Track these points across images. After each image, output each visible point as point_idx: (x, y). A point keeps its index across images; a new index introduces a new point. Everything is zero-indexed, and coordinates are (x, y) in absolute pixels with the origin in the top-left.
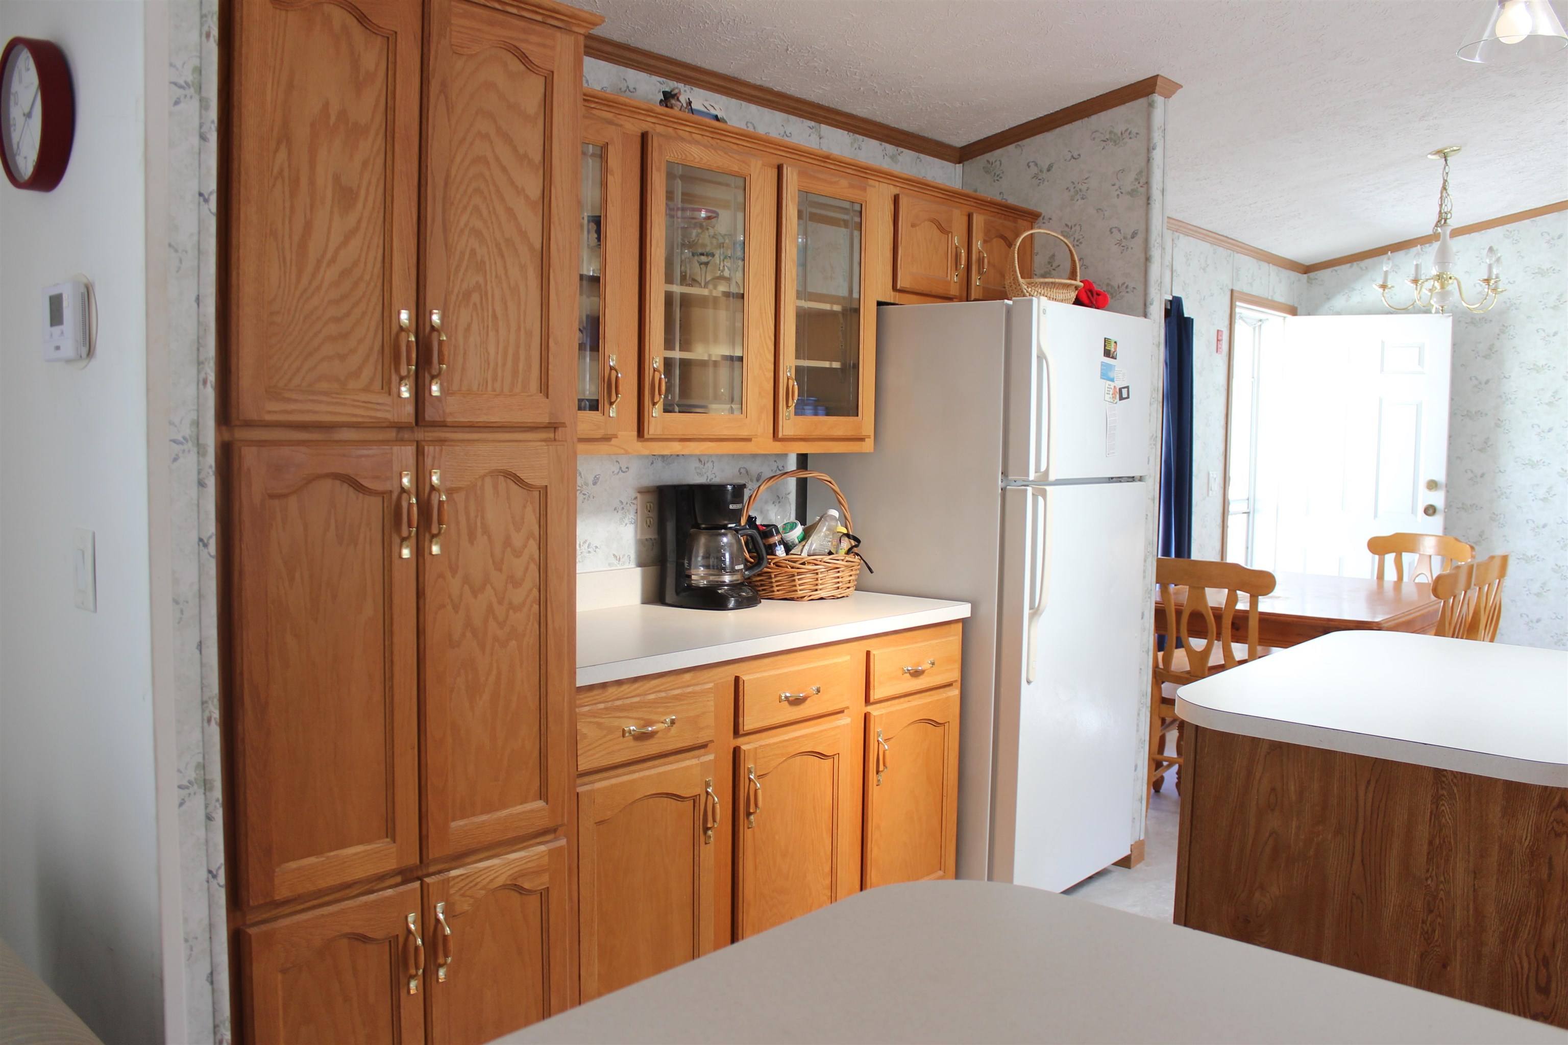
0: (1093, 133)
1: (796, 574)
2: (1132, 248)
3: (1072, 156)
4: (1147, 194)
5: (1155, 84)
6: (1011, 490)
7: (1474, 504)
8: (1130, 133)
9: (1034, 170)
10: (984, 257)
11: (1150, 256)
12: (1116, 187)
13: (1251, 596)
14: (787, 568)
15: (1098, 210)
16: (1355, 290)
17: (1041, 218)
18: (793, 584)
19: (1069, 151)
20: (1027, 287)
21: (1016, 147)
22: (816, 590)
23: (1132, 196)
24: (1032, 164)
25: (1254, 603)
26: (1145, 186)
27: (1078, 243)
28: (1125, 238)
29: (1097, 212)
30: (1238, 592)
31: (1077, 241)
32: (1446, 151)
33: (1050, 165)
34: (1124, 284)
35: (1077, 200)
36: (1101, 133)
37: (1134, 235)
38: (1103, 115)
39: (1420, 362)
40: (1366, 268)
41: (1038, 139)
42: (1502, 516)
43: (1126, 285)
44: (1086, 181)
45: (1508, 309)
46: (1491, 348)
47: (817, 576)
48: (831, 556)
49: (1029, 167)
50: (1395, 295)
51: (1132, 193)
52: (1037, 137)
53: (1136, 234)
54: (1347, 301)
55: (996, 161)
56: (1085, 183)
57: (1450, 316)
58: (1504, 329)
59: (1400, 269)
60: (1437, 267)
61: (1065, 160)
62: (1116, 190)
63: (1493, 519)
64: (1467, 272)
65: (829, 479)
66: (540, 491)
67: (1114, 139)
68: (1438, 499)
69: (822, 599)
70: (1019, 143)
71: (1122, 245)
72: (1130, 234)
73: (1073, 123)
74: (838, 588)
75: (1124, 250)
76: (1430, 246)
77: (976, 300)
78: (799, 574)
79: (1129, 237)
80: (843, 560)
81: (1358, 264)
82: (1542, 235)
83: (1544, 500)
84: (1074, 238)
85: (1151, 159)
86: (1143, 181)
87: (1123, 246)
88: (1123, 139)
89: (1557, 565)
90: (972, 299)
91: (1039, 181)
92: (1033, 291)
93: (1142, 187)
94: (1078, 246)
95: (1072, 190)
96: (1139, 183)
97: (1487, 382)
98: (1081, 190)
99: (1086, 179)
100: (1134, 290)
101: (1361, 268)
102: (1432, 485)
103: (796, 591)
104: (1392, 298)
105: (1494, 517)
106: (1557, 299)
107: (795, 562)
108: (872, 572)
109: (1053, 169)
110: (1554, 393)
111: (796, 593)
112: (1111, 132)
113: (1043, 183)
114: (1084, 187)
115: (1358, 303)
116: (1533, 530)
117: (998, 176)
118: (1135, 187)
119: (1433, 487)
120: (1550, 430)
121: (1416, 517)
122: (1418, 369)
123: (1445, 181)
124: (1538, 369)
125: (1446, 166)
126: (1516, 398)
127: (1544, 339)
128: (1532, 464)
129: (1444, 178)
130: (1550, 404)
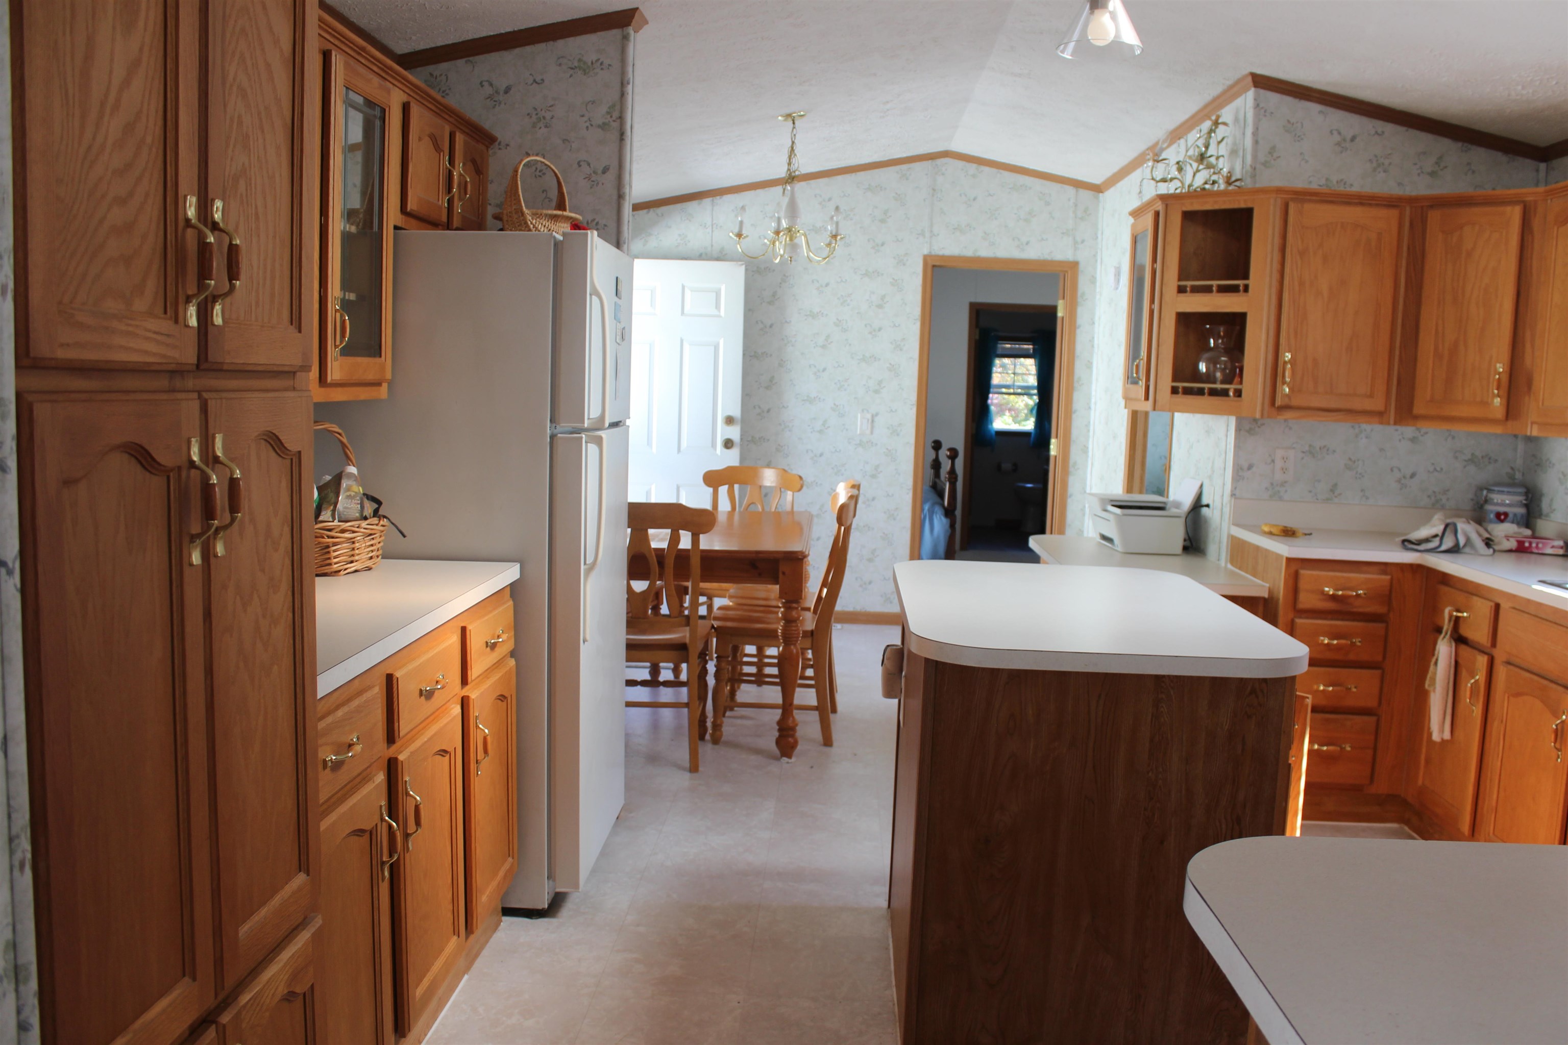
0: (559, 58)
1: (331, 545)
2: (603, 184)
3: (535, 81)
4: (621, 129)
5: (633, 17)
6: (561, 438)
7: (762, 437)
8: (602, 64)
9: (488, 90)
10: (466, 182)
11: (624, 193)
12: (585, 119)
13: (693, 535)
14: (323, 538)
15: (565, 141)
16: (652, 235)
17: (497, 143)
18: (327, 556)
19: (531, 74)
20: (533, 219)
21: (466, 62)
22: (352, 562)
23: (603, 129)
24: (485, 84)
25: (695, 541)
26: (619, 121)
27: (540, 174)
28: (595, 172)
29: (563, 142)
30: (681, 532)
31: (540, 171)
32: (794, 115)
33: (507, 87)
34: (594, 220)
35: (540, 128)
36: (569, 60)
37: (605, 170)
38: (571, 40)
39: (718, 306)
40: (663, 215)
41: (494, 57)
42: (786, 447)
43: (596, 221)
44: (550, 109)
46: (774, 294)
47: (353, 546)
48: (367, 522)
49: (482, 86)
50: (689, 242)
51: (604, 127)
52: (493, 54)
53: (608, 169)
54: (644, 245)
55: (441, 75)
56: (549, 110)
57: (743, 264)
58: (783, 278)
59: (693, 218)
60: (786, 220)
61: (526, 84)
62: (586, 122)
63: (778, 450)
64: (752, 225)
65: (340, 431)
66: (292, 460)
67: (584, 68)
68: (734, 433)
69: (356, 571)
70: (471, 59)
71: (592, 179)
72: (601, 169)
73: (536, 45)
74: (371, 558)
75: (593, 185)
76: (720, 198)
77: (457, 229)
78: (335, 544)
79: (600, 172)
80: (377, 525)
82: (816, 196)
83: (820, 432)
84: (537, 169)
85: (626, 94)
86: (616, 114)
87: (593, 181)
88: (594, 69)
90: (455, 227)
91: (495, 103)
92: (538, 223)
93: (614, 121)
94: (540, 176)
95: (534, 117)
96: (611, 117)
97: (771, 326)
98: (544, 118)
99: (550, 106)
100: (605, 228)
101: (657, 215)
102: (729, 420)
103: (330, 564)
104: (685, 244)
105: (779, 448)
107: (330, 530)
108: (404, 536)
109: (511, 92)
110: (826, 337)
111: (331, 567)
112: (580, 60)
113: (499, 106)
114: (548, 115)
116: (812, 459)
117: (443, 92)
118: (607, 121)
119: (730, 421)
120: (824, 370)
121: (716, 450)
122: (715, 312)
123: (793, 143)
124: (813, 316)
125: (794, 128)
126: (796, 341)
127: (818, 289)
128: (810, 400)
129: (792, 139)
130: (824, 347)
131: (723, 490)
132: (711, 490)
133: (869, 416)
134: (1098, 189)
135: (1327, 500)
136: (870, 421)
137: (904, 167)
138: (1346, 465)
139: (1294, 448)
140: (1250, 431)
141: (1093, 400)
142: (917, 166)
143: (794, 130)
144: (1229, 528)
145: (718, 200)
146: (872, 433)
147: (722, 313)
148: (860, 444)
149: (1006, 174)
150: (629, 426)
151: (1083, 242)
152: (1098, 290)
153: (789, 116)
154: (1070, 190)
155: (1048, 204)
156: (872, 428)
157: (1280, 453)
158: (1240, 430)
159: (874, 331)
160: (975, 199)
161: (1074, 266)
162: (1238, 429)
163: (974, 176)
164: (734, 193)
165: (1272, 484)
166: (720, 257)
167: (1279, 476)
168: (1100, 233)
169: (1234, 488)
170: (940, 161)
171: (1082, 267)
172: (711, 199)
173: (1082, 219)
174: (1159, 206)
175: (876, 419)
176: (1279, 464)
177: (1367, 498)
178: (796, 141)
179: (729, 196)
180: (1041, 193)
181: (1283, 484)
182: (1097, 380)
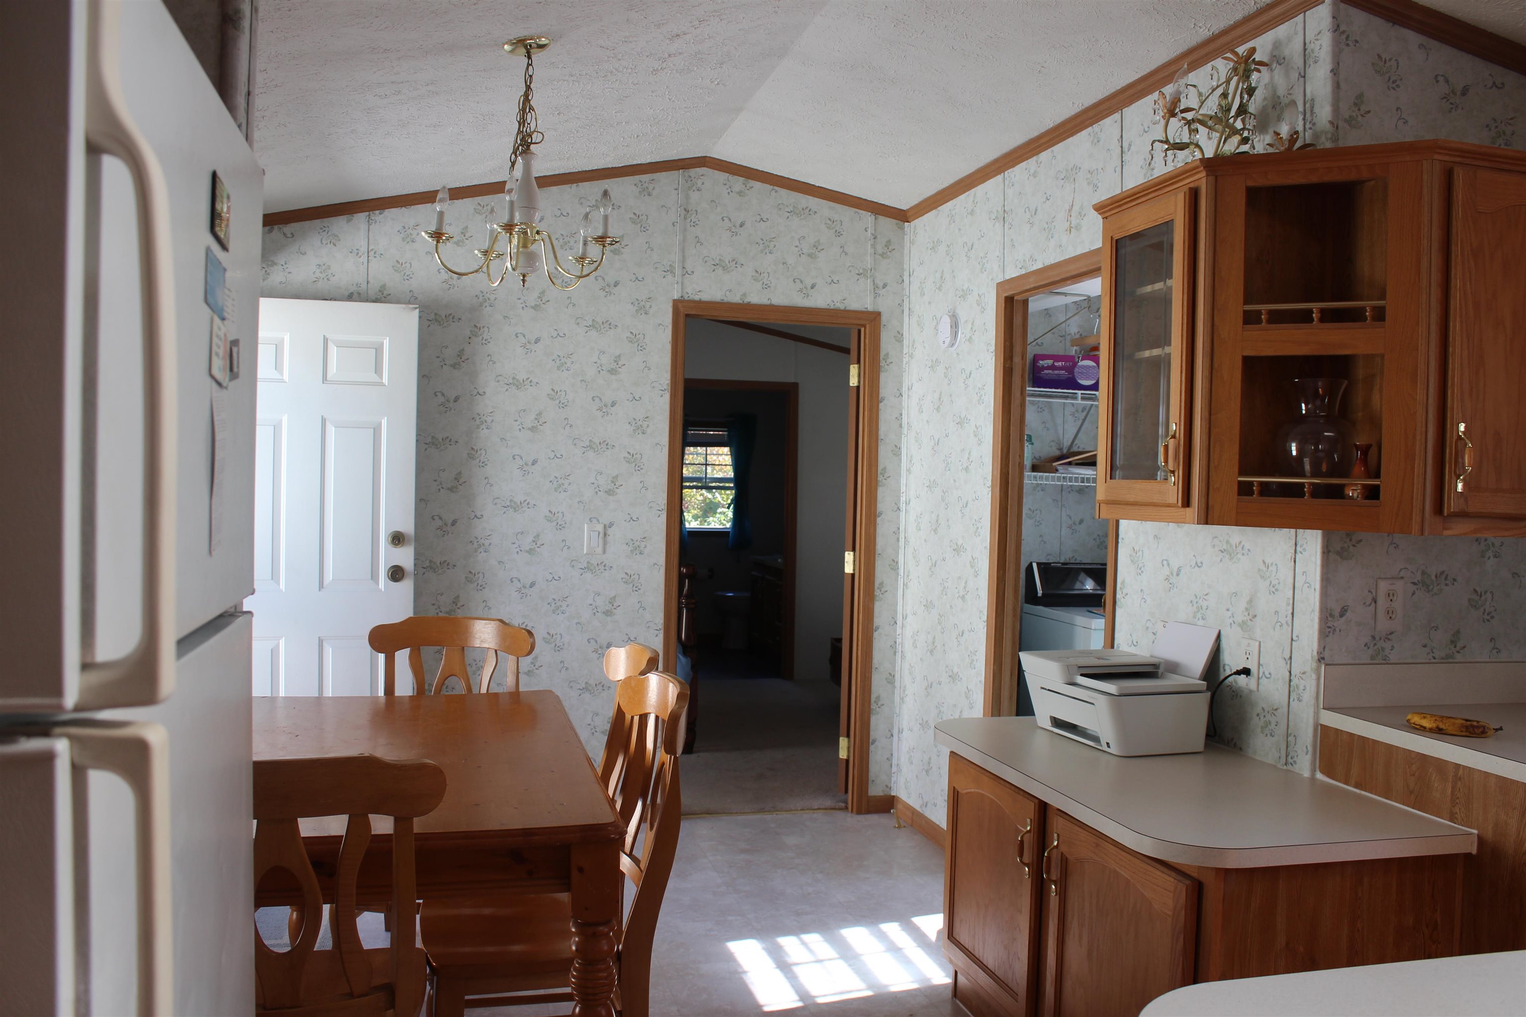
7: (445, 561)
16: (276, 264)
30: (369, 815)
32: (530, 42)
39: (378, 370)
40: (293, 235)
42: (481, 575)
45: (481, 305)
46: (461, 354)
50: (333, 276)
57: (416, 308)
58: (476, 330)
59: (339, 240)
63: (469, 580)
68: (405, 557)
76: (380, 214)
81: (280, 228)
83: (530, 551)
89: (548, 633)
97: (456, 399)
102: (397, 539)
104: (328, 279)
105: (470, 577)
106: (539, 297)
110: (537, 415)
115: (281, 283)
116: (519, 590)
119: (399, 541)
120: (534, 462)
121: (378, 584)
122: (374, 378)
123: (528, 88)
124: (517, 384)
125: (529, 65)
126: (492, 421)
127: (524, 346)
128: (515, 506)
129: (526, 82)
130: (533, 429)
131: (402, 657)
132: (381, 657)
133: (600, 528)
134: (902, 216)
135: (1447, 659)
136: (602, 535)
137: (646, 177)
138: (1469, 600)
139: (1402, 578)
140: (1343, 554)
141: (903, 499)
142: (663, 177)
143: (530, 67)
144: (1317, 714)
145: (377, 215)
146: (604, 552)
147: (385, 380)
148: (588, 568)
149: (783, 192)
150: (250, 613)
151: (885, 286)
152: (905, 350)
153: (521, 42)
154: (868, 218)
155: (839, 234)
156: (605, 543)
157: (1383, 586)
158: (1329, 552)
159: (606, 406)
160: (741, 225)
161: (875, 317)
162: (1327, 551)
163: (740, 193)
164: (402, 207)
165: (1373, 637)
166: (381, 297)
167: (1383, 625)
168: (906, 274)
169: (1322, 648)
170: (693, 172)
171: (884, 318)
172: (367, 213)
173: (883, 255)
174: (1201, 180)
175: (610, 531)
176: (1382, 602)
177: (1499, 652)
178: (532, 86)
179: (394, 211)
180: (830, 219)
181: (1388, 636)
182: (909, 471)
